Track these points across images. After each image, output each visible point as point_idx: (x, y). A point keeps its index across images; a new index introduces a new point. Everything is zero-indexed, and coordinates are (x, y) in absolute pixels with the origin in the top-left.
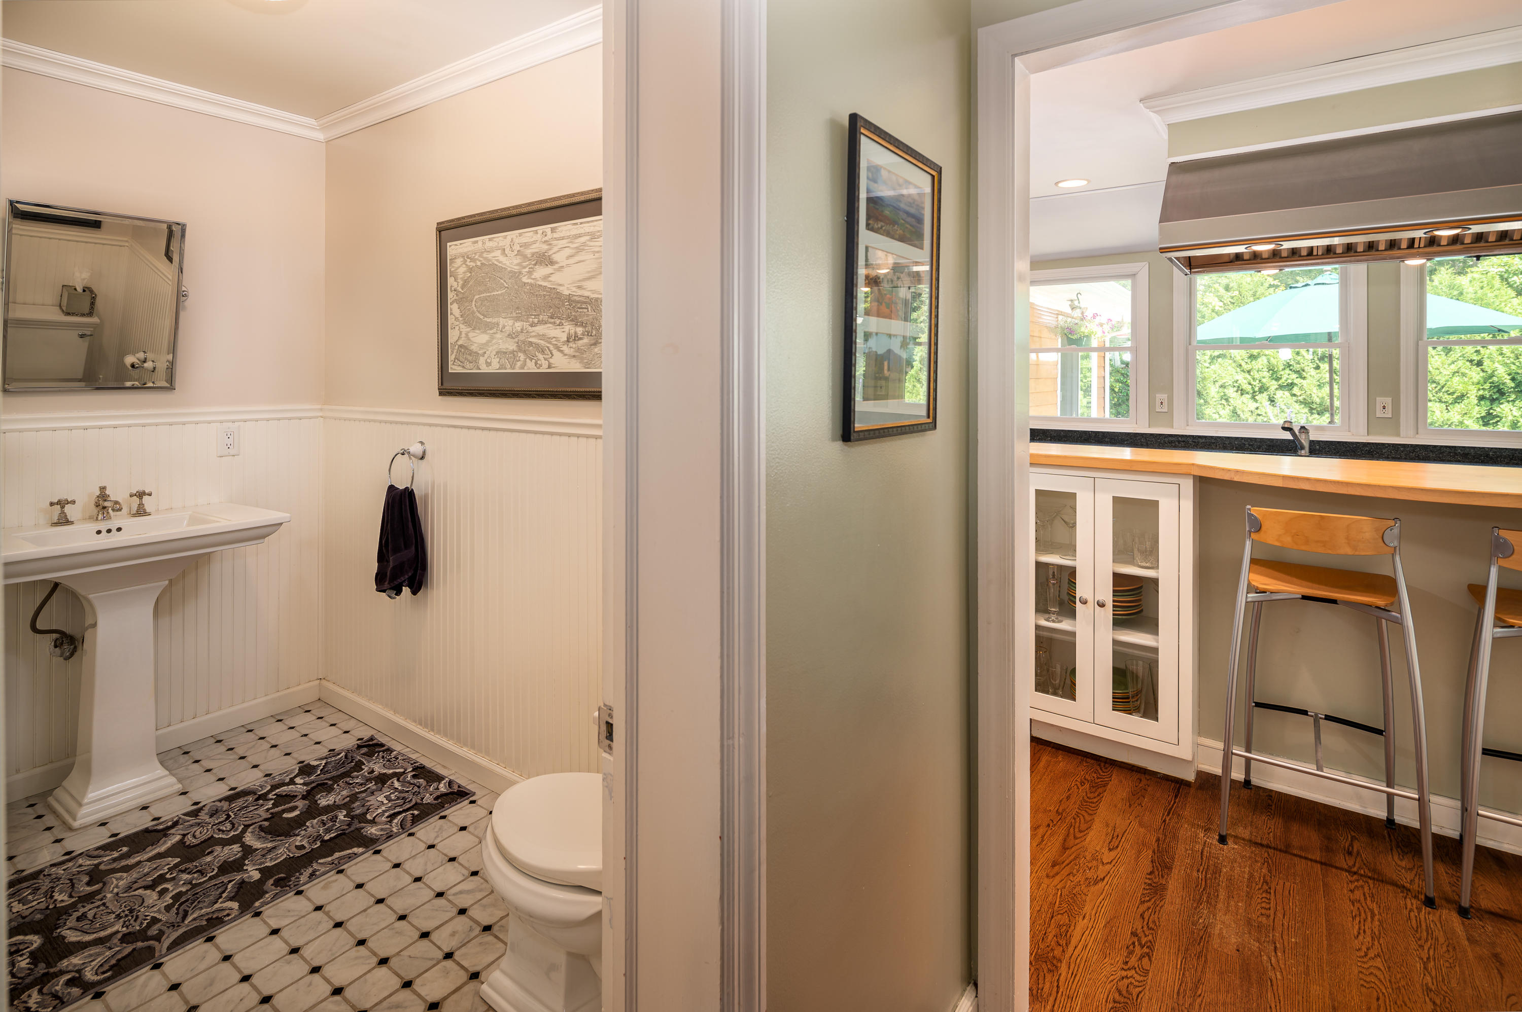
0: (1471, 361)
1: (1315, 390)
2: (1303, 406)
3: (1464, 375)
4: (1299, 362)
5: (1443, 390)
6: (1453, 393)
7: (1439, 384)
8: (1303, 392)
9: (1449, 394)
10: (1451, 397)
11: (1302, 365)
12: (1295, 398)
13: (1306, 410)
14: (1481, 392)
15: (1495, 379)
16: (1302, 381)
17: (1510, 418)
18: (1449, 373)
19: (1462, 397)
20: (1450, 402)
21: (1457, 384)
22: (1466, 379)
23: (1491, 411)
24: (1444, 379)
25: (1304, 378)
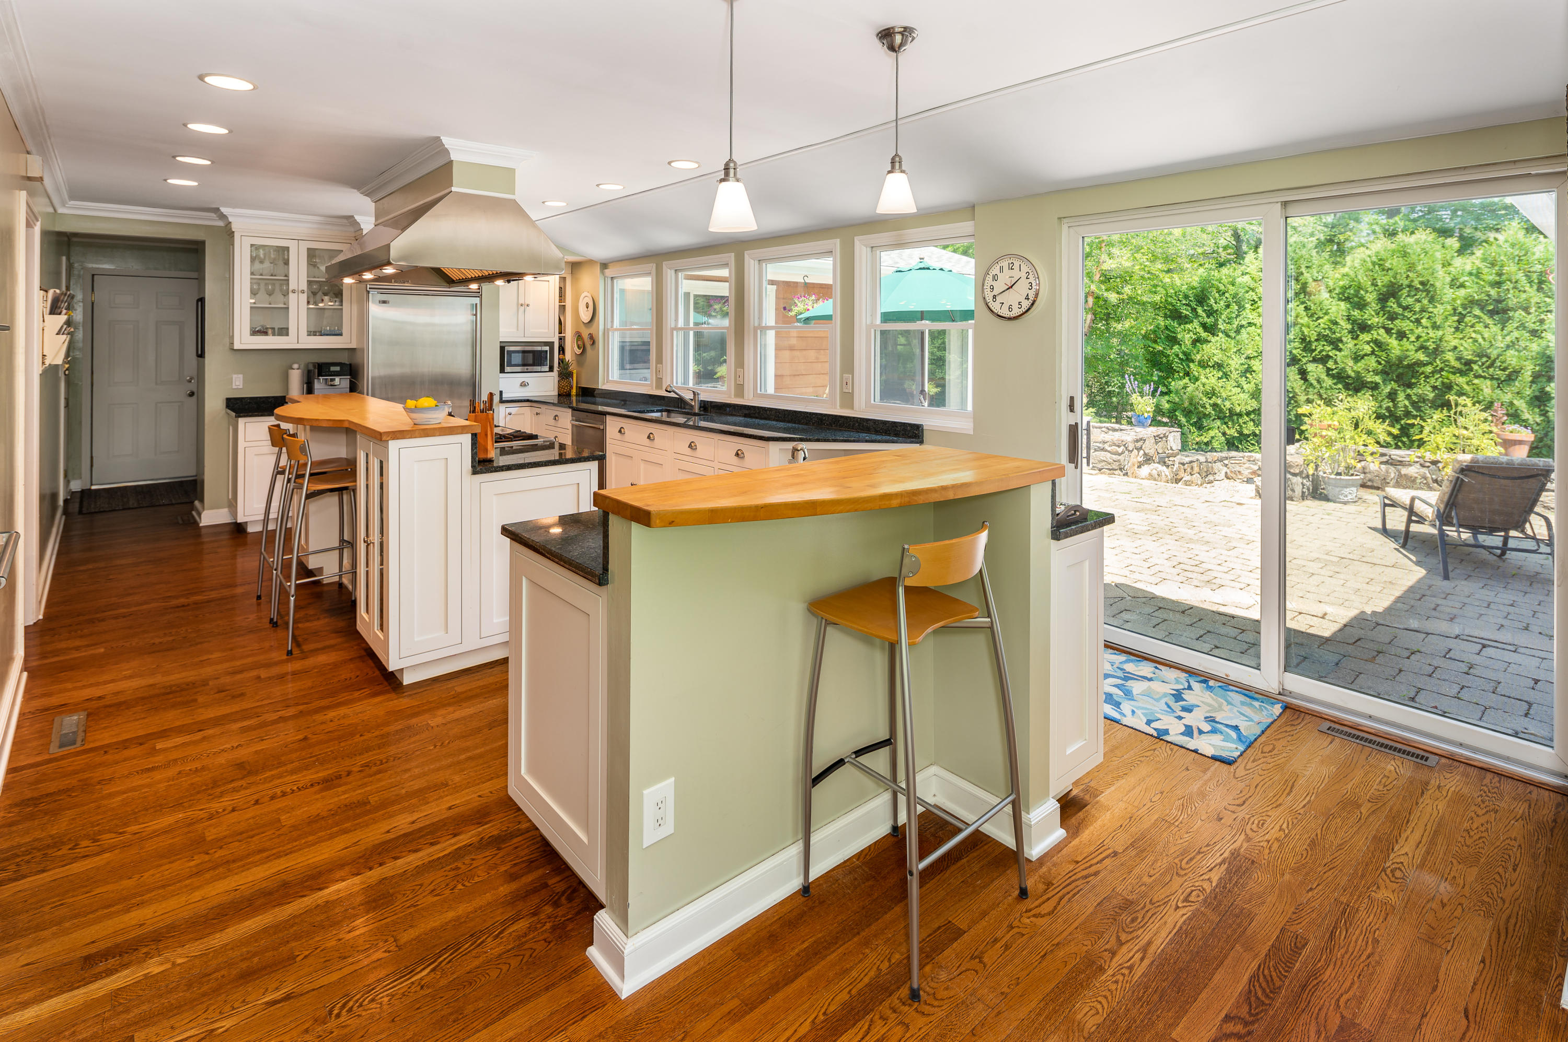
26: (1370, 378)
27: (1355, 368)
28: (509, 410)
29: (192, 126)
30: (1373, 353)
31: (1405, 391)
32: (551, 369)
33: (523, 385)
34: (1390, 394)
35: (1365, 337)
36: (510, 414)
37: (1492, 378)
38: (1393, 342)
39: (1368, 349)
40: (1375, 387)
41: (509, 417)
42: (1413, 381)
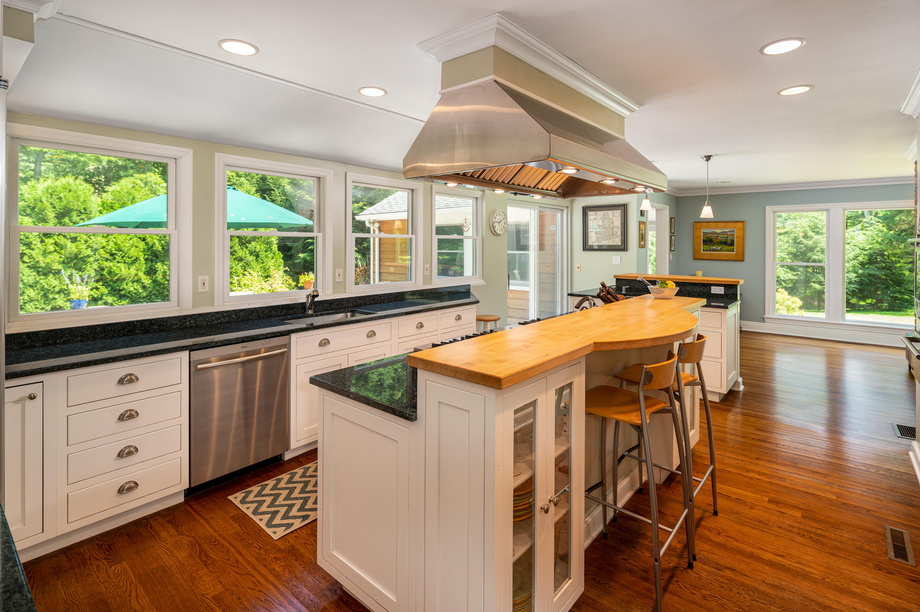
0: (140, 238)
1: (41, 258)
2: (32, 270)
3: (137, 247)
4: (28, 237)
5: (126, 256)
6: (131, 258)
7: (123, 252)
8: (32, 260)
9: (129, 258)
10: (130, 259)
11: (31, 240)
12: (26, 265)
13: (35, 273)
14: (146, 256)
15: (154, 249)
16: (31, 251)
17: (162, 270)
18: (129, 245)
19: (136, 259)
20: (130, 263)
21: (133, 252)
22: (138, 249)
23: (152, 267)
24: (126, 249)
25: (33, 249)
26: (56, 266)
27: (46, 261)
30: (55, 251)
31: (78, 273)
34: (69, 276)
35: (51, 241)
37: (125, 262)
38: (69, 244)
39: (52, 248)
40: (58, 272)
42: (84, 267)
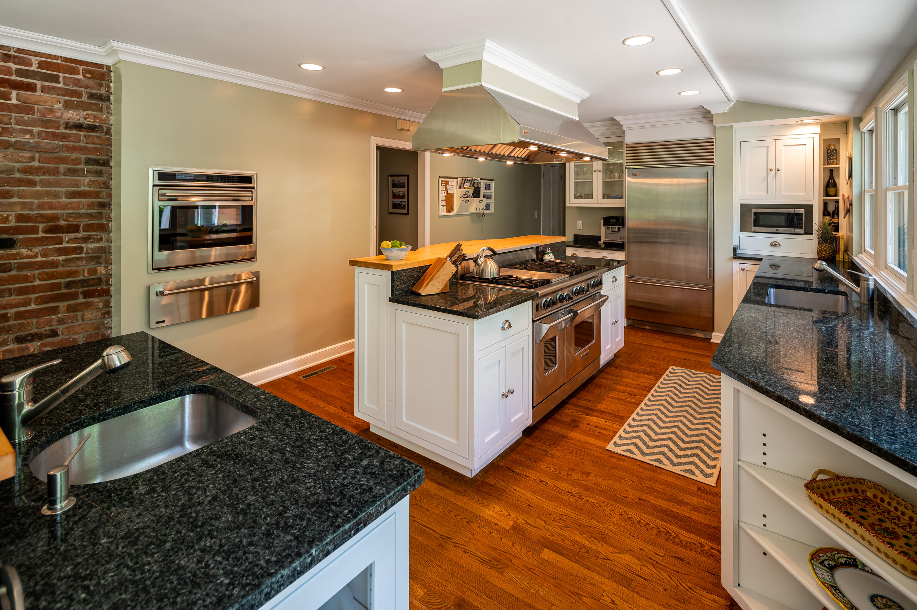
28: (742, 266)
29: (304, 66)
32: (809, 232)
33: (774, 245)
36: (743, 270)
41: (742, 272)
